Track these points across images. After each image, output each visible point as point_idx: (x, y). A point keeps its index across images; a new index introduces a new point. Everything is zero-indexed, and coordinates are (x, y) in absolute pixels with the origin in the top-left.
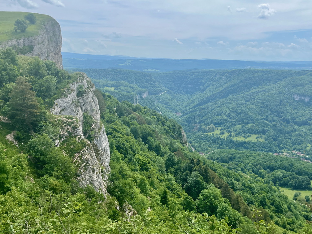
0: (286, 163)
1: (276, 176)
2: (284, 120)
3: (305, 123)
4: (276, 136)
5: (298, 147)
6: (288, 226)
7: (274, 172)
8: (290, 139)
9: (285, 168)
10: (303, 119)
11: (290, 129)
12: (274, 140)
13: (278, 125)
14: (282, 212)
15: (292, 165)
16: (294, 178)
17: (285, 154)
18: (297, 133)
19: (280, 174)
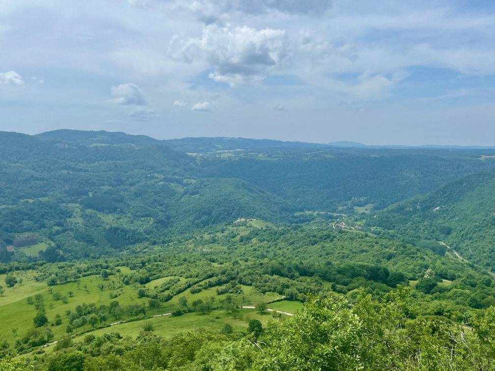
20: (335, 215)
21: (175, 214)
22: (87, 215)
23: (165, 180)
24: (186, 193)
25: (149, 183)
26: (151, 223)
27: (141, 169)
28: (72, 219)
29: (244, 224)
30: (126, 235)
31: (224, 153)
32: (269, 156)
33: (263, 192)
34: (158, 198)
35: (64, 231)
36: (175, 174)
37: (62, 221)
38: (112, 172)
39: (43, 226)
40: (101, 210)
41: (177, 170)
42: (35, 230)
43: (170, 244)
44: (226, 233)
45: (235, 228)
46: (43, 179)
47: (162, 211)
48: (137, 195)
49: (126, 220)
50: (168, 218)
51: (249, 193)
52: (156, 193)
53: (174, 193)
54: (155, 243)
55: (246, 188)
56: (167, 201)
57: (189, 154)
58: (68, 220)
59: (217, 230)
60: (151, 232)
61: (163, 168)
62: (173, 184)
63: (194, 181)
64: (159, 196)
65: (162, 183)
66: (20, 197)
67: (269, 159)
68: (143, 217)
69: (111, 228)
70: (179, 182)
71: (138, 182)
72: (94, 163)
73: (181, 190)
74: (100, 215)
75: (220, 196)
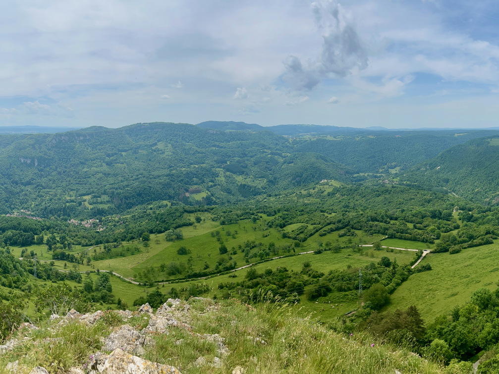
0: (15, 223)
1: (7, 236)
2: (13, 182)
3: (29, 183)
4: (7, 197)
5: (26, 206)
6: (13, 285)
7: (5, 233)
8: (19, 199)
9: (14, 228)
10: (27, 179)
11: (18, 190)
12: (7, 201)
13: (9, 186)
14: (8, 272)
15: (19, 224)
16: (21, 236)
17: (16, 214)
18: (23, 193)
19: (10, 234)
20: (378, 175)
21: (279, 176)
22: (227, 176)
23: (272, 153)
24: (285, 163)
25: (262, 155)
26: (265, 182)
27: (257, 146)
28: (219, 178)
29: (327, 184)
30: (250, 189)
31: (305, 135)
32: (335, 137)
33: (333, 162)
34: (268, 166)
35: (215, 185)
36: (277, 150)
37: (213, 179)
38: (239, 149)
39: (203, 182)
40: (234, 173)
41: (278, 147)
42: (199, 184)
43: (281, 196)
44: (316, 190)
45: (322, 187)
46: (203, 153)
47: (271, 174)
48: (255, 164)
49: (250, 179)
50: (275, 179)
51: (325, 162)
52: (267, 162)
53: (277, 163)
54: (270, 196)
55: (322, 159)
56: (273, 168)
57: (284, 136)
58: (216, 178)
59: (310, 187)
60: (266, 188)
61: (270, 146)
62: (276, 157)
63: (289, 155)
64: (269, 165)
65: (270, 156)
66: (191, 164)
67: (334, 139)
68: (259, 178)
69: (241, 185)
70: (280, 155)
71: (256, 155)
72: (229, 142)
73: (281, 160)
74: (234, 176)
75: (308, 165)
